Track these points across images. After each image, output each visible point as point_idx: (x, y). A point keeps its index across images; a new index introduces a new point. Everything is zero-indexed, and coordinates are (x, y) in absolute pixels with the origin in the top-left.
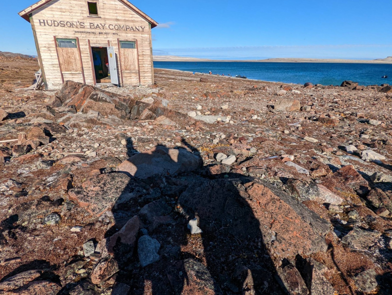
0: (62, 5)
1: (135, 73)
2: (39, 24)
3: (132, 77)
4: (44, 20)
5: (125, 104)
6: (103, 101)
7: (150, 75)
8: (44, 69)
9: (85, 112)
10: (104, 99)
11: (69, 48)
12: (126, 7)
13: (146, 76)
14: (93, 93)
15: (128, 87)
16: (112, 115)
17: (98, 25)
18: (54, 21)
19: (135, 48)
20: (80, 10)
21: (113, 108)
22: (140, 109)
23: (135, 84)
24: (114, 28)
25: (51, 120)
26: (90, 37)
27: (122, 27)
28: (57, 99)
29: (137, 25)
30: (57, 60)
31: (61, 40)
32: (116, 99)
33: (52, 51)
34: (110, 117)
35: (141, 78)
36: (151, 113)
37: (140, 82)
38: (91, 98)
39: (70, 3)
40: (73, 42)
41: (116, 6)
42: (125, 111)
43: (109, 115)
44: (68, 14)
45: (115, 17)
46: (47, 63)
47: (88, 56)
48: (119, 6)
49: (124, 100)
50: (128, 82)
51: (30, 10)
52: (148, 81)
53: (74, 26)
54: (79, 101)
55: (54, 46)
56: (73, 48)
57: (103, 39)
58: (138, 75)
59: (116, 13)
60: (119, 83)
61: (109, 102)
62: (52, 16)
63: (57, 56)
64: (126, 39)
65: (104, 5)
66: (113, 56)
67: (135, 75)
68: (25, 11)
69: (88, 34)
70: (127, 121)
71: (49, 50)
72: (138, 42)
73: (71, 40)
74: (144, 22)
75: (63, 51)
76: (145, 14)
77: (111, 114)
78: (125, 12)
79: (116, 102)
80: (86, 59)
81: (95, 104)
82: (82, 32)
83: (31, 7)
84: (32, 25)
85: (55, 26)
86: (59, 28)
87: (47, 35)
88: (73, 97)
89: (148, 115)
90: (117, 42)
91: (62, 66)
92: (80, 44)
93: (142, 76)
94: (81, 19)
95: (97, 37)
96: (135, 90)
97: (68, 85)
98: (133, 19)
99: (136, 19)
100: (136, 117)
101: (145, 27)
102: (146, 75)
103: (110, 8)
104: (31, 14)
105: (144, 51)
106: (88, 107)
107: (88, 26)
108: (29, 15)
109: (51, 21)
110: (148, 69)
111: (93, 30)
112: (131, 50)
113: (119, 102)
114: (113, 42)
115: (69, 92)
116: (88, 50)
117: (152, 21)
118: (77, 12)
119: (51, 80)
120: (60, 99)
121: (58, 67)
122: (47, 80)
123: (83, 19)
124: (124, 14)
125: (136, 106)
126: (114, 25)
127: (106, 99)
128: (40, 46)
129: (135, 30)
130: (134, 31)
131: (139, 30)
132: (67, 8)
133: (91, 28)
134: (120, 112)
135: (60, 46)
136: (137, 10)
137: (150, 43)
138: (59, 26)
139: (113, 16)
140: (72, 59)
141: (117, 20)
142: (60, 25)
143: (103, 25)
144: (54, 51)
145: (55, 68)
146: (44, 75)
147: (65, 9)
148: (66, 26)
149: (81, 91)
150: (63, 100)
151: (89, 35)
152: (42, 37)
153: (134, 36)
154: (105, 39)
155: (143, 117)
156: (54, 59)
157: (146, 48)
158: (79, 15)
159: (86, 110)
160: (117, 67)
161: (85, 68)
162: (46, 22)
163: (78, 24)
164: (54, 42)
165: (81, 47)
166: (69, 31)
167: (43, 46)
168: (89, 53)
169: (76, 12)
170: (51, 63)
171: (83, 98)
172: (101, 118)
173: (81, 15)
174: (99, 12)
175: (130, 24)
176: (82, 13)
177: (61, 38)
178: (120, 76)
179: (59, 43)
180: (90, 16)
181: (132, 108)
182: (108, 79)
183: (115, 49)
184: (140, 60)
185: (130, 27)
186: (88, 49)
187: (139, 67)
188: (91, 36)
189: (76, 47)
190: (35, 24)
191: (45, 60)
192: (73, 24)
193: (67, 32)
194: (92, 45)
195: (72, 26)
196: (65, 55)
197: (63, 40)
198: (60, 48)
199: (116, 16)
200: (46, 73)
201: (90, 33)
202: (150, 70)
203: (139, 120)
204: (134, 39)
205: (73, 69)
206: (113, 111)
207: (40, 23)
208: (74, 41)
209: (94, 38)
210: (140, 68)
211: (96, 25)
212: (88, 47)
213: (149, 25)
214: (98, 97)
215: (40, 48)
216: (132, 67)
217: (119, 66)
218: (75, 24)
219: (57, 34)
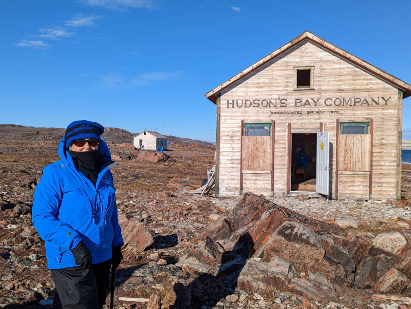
0: (261, 78)
1: (364, 176)
2: (226, 106)
3: (355, 184)
4: (233, 101)
5: (345, 251)
6: (302, 242)
7: (394, 180)
8: (220, 166)
9: (266, 258)
10: (304, 237)
11: (259, 137)
12: (358, 69)
13: (386, 183)
14: (286, 223)
15: (346, 201)
16: (316, 274)
17: (307, 101)
18: (246, 101)
19: (367, 133)
20: (284, 82)
21: (321, 257)
22: (378, 266)
23: (360, 197)
24: (333, 103)
25: (207, 264)
26: (292, 120)
27: (347, 101)
28: (225, 224)
29: (376, 96)
30: (240, 154)
31: (249, 126)
32: (328, 240)
33: (235, 142)
34: (312, 276)
35: (373, 185)
36: (405, 279)
37: (371, 192)
38: (281, 233)
39: (272, 75)
40: (266, 128)
41: (342, 70)
42: (344, 266)
43: (309, 272)
44: (267, 89)
45: (338, 87)
46: (225, 158)
47: (285, 148)
48: (346, 70)
49: (345, 244)
50: (347, 192)
51: (220, 89)
52: (388, 191)
53: (271, 104)
54: (259, 235)
55: (239, 134)
56: (264, 137)
57: (313, 121)
58: (368, 180)
59: (340, 81)
60: (330, 193)
61: (314, 245)
62: (245, 94)
63: (240, 148)
64: (353, 119)
65: (322, 71)
66: (325, 147)
67: (363, 180)
68: (213, 91)
69: (290, 115)
70: (347, 290)
71: (232, 140)
72: (375, 123)
73: (264, 125)
74: (389, 89)
75: (250, 140)
76: (393, 76)
77: (315, 270)
78: (356, 78)
79: (328, 246)
80: (280, 152)
81: (287, 245)
82: (282, 113)
83: (222, 85)
84: (218, 108)
85: (245, 107)
86: (251, 108)
87: (233, 120)
88: (249, 225)
89: (398, 285)
90: (336, 125)
91: (244, 163)
92: (275, 130)
93: (375, 182)
94: (283, 95)
95: (303, 119)
96: (361, 208)
97: (246, 201)
98: (368, 87)
99: (374, 87)
100: (367, 283)
101: (390, 97)
102: (383, 180)
103: (330, 75)
104: (220, 93)
105: (385, 137)
106: (273, 249)
107: (293, 103)
108: (217, 95)
109: (243, 100)
110: (388, 170)
111: (299, 109)
112: (359, 136)
113: (333, 247)
114: (328, 125)
115: (246, 215)
116: (287, 139)
117: (406, 87)
118: (280, 85)
119: (225, 181)
120: (229, 225)
121: (238, 163)
122: (220, 181)
123: (287, 95)
124: (354, 80)
125: (368, 258)
126: (333, 99)
127: (308, 238)
128: (221, 134)
129: (370, 103)
130: (369, 105)
131: (377, 104)
132: (267, 81)
133: (296, 106)
134: (333, 268)
135: (247, 134)
136: (378, 72)
137: (398, 124)
138: (252, 106)
139: (334, 86)
140: (261, 152)
141: (341, 91)
142: (253, 104)
143: (316, 101)
144: (238, 141)
145: (234, 166)
146: (218, 175)
147: (264, 83)
148: (261, 106)
149: (265, 216)
150: (234, 226)
151: (292, 116)
152: (227, 122)
153: (368, 114)
154: (315, 121)
155: (385, 287)
156: (236, 152)
157: (389, 133)
158: (281, 89)
159: (269, 255)
160: (331, 165)
161: (277, 165)
162: (235, 102)
163: (278, 101)
164: (240, 129)
165: (276, 134)
166: (263, 113)
167: (225, 134)
168: (287, 143)
169: (278, 86)
170: (230, 158)
171: (267, 230)
172: (294, 277)
173: (285, 89)
174: (312, 82)
175: (363, 96)
176: (287, 86)
177: (251, 122)
178: (334, 180)
179: (246, 130)
180: (298, 89)
181: (359, 262)
182: (311, 183)
183: (330, 136)
184: (374, 154)
185: (362, 100)
186: (286, 136)
187: (371, 165)
188: (295, 117)
189: (270, 135)
190: (222, 106)
191: (224, 153)
192: (271, 102)
193: (260, 114)
194: (293, 131)
195: (268, 106)
196: (251, 147)
197: (253, 126)
198: (246, 137)
199: (340, 85)
200: (222, 171)
201: (293, 113)
202: (395, 172)
203: (375, 292)
204: (367, 118)
205: (259, 168)
206: (318, 265)
207: (228, 104)
208: (268, 125)
209: (298, 120)
210: (373, 168)
211: (305, 101)
212: (287, 133)
213: (399, 93)
214: (294, 233)
215: (220, 138)
216: (359, 165)
217: (334, 163)
218: (274, 101)
219: (246, 118)
